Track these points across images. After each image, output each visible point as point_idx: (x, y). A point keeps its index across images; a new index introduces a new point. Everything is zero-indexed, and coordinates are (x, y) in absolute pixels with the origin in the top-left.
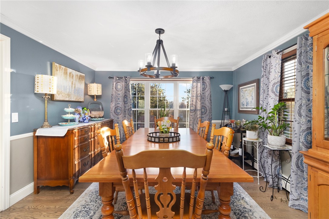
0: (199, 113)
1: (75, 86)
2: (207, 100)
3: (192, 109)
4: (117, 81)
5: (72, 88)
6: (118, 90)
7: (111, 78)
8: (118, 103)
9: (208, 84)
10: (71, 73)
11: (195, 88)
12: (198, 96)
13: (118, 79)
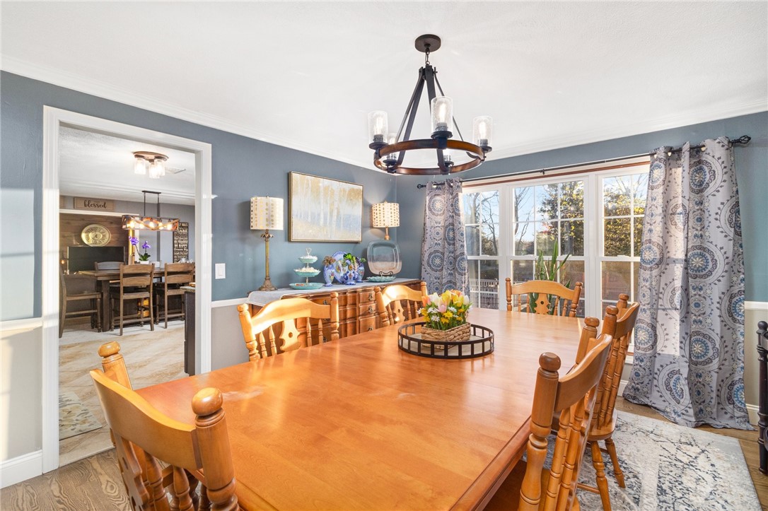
0: (678, 271)
1: (338, 213)
2: (714, 224)
3: (647, 257)
4: (433, 193)
5: (331, 216)
6: (436, 212)
7: (422, 186)
8: (436, 244)
9: (718, 167)
10: (329, 186)
11: (657, 187)
12: (674, 214)
13: (435, 187)
